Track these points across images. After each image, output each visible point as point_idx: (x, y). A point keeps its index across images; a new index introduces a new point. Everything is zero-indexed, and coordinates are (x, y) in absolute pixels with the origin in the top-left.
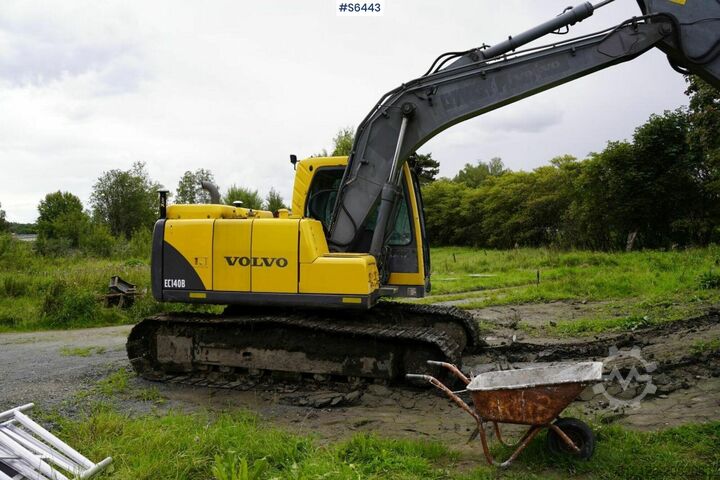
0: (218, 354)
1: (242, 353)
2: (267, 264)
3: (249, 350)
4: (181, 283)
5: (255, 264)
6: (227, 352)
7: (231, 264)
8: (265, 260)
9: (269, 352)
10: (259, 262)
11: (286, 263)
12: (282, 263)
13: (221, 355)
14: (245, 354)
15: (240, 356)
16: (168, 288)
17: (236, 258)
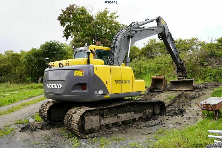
0: (109, 119)
1: (117, 116)
2: (126, 83)
3: (119, 115)
4: (101, 92)
5: (123, 83)
6: (112, 118)
7: (117, 83)
8: (125, 81)
9: (125, 114)
10: (124, 82)
11: (130, 82)
12: (129, 82)
13: (110, 119)
14: (118, 117)
15: (116, 118)
16: (97, 95)
17: (118, 81)
